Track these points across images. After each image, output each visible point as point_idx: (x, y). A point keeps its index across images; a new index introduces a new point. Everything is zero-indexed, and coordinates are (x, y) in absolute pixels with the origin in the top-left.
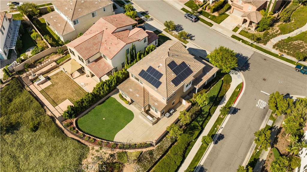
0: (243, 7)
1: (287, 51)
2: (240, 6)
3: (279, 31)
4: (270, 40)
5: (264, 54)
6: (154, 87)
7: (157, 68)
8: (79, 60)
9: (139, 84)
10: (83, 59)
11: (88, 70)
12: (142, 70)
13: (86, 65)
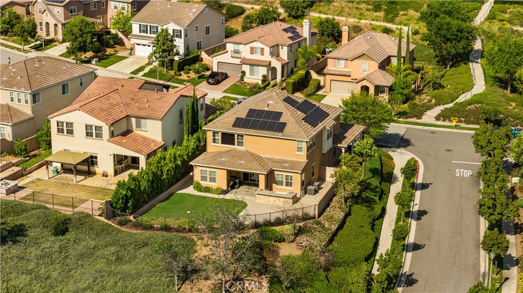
0: (350, 72)
1: (463, 119)
2: (344, 71)
3: (434, 101)
4: (424, 113)
5: (427, 128)
6: (274, 133)
7: (266, 108)
8: (86, 138)
9: (235, 149)
10: (101, 128)
11: (110, 155)
12: (235, 118)
13: (107, 140)
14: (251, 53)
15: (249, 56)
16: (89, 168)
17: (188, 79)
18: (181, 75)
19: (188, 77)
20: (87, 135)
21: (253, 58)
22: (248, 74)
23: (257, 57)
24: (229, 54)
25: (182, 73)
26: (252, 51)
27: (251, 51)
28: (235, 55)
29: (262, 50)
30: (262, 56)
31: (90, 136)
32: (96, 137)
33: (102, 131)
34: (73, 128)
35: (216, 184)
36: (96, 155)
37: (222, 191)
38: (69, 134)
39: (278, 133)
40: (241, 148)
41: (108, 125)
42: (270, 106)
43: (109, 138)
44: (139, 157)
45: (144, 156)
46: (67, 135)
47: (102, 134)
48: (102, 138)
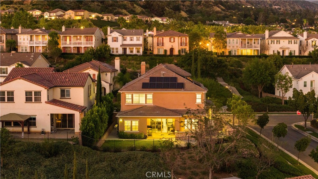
6: (177, 89)
7: (162, 76)
8: (25, 103)
9: (146, 106)
10: (40, 92)
11: (48, 115)
12: (142, 83)
13: (46, 102)
16: (29, 129)
29: (94, 75)
31: (30, 101)
32: (35, 101)
33: (40, 96)
34: (13, 96)
35: (139, 132)
36: (35, 117)
37: (145, 136)
38: (10, 101)
39: (181, 89)
40: (150, 105)
41: (46, 90)
42: (164, 75)
43: (47, 101)
44: (74, 114)
45: (79, 112)
46: (8, 102)
47: (41, 97)
48: (40, 101)
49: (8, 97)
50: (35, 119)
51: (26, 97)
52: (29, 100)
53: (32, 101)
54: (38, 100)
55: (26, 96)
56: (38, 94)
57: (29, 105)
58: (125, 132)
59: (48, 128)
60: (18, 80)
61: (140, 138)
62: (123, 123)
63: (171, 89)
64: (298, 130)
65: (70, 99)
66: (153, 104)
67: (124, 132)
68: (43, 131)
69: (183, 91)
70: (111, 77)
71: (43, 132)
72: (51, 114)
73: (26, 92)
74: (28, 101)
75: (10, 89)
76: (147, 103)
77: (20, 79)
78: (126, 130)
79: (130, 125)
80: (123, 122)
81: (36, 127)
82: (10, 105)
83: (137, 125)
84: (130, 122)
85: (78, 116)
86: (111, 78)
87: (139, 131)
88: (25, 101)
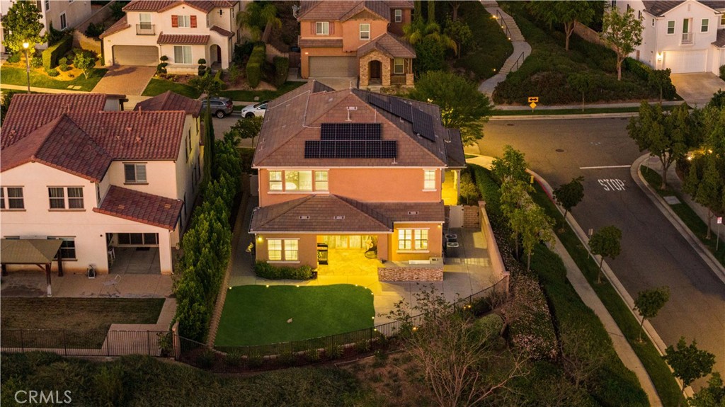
0: (341, 40)
2: (330, 41)
6: (382, 160)
7: (349, 120)
8: (49, 211)
9: (314, 196)
10: (81, 189)
11: (101, 236)
12: (304, 143)
13: (94, 210)
14: (173, 26)
15: (171, 31)
16: (60, 265)
17: (71, 79)
18: (58, 74)
19: (71, 76)
20: (52, 206)
21: (178, 34)
22: (172, 62)
23: (185, 30)
24: (133, 30)
25: (58, 69)
26: (176, 21)
27: (173, 23)
28: (144, 31)
29: (193, 19)
30: (194, 29)
31: (59, 207)
32: (71, 206)
33: (82, 196)
34: (22, 196)
35: (299, 262)
36: (72, 240)
37: (313, 273)
38: (15, 207)
39: (390, 160)
40: (323, 193)
41: (94, 184)
42: (353, 115)
43: (96, 206)
44: (158, 234)
45: (168, 230)
46: (11, 209)
47: (82, 200)
48: (83, 207)
49: (10, 200)
50: (72, 244)
51: (51, 200)
52: (56, 204)
53: (63, 207)
54: (77, 204)
55: (50, 196)
56: (76, 192)
57: (58, 215)
58: (271, 262)
59: (102, 264)
60: (30, 164)
61: (302, 278)
62: (265, 244)
63: (368, 160)
64: (646, 189)
65: (148, 184)
66: (328, 193)
67: (268, 262)
68: (91, 270)
69: (395, 165)
70: (232, 15)
71: (92, 272)
72: (107, 234)
73: (49, 189)
74: (56, 207)
75: (14, 183)
76: (317, 189)
77: (34, 162)
78: (271, 257)
79: (280, 248)
80: (266, 242)
81: (76, 261)
82: (16, 215)
83: (296, 248)
84: (279, 242)
85: (166, 238)
86: (232, 19)
87: (299, 260)
88: (48, 208)
